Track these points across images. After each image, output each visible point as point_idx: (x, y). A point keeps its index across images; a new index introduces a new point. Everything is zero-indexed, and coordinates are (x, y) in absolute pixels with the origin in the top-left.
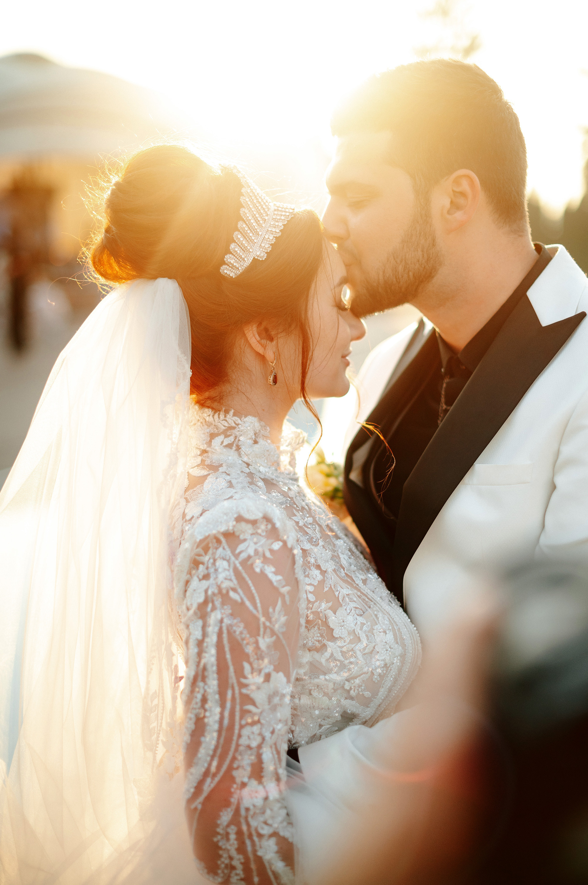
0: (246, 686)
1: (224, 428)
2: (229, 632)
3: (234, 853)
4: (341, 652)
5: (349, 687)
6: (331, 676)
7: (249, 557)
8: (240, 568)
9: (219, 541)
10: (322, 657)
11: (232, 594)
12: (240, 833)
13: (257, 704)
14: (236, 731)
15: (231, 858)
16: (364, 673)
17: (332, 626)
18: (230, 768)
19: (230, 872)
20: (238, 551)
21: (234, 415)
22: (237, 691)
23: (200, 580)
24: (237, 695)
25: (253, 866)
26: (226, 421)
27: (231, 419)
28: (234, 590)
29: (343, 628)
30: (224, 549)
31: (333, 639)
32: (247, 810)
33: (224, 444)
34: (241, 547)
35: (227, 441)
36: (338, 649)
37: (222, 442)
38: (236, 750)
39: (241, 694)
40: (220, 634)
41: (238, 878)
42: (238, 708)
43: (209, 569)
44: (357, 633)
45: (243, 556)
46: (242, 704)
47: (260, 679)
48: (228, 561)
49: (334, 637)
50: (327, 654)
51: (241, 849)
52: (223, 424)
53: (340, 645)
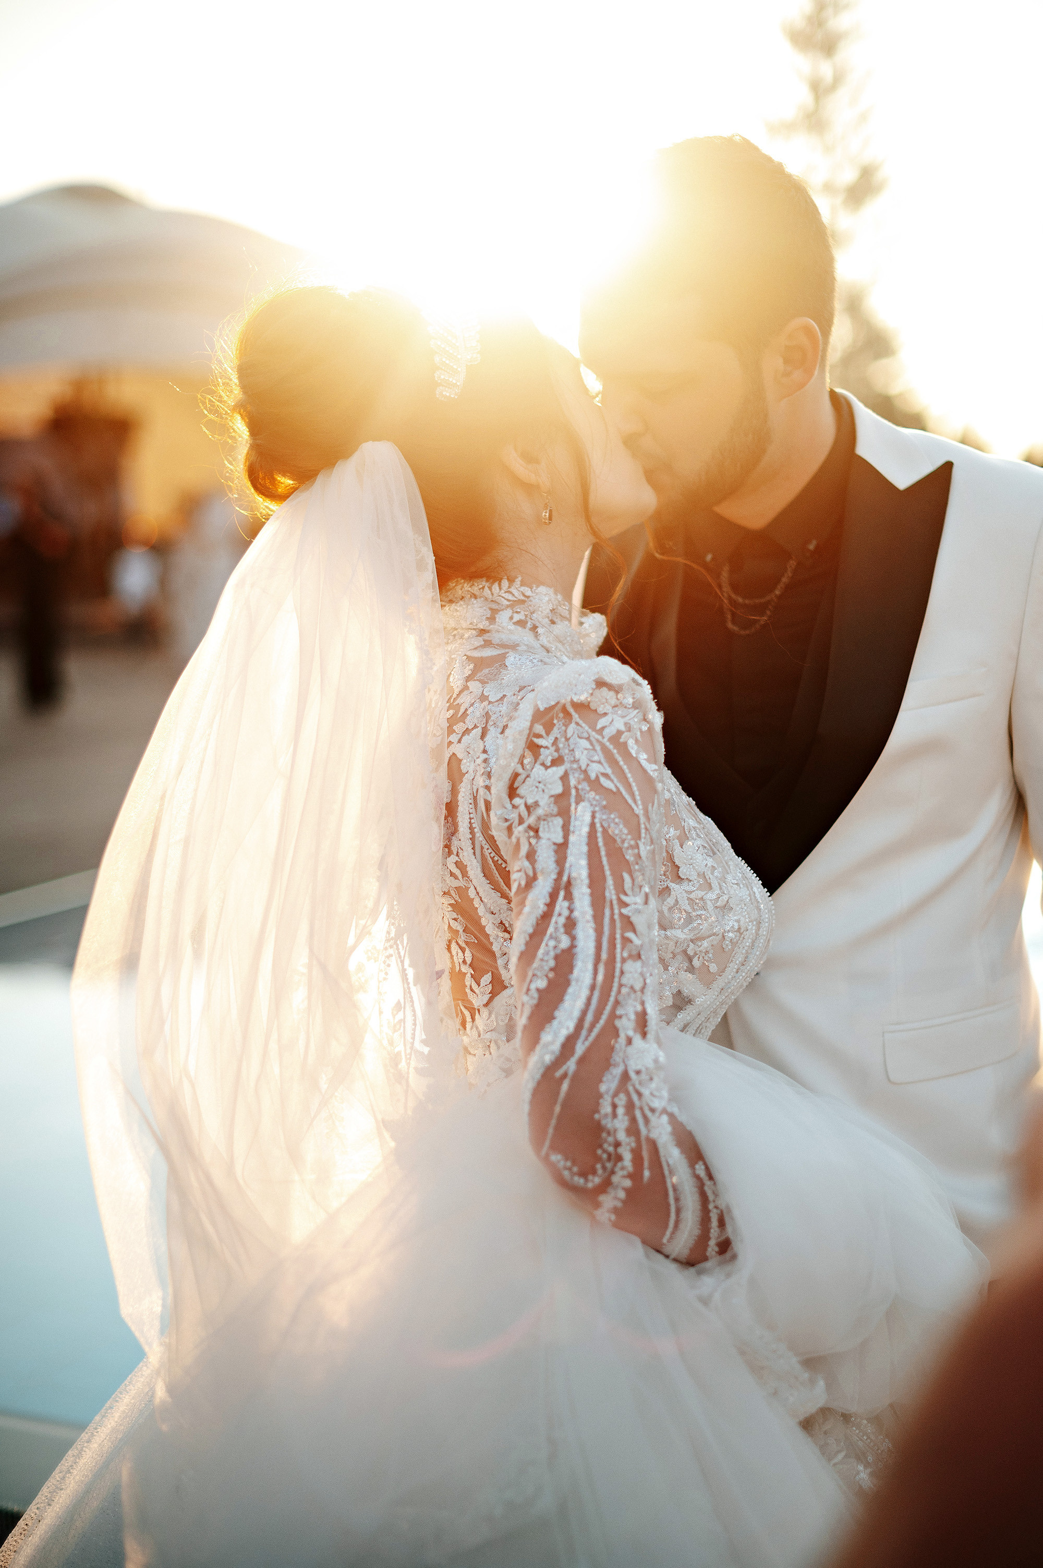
0: (626, 905)
1: (508, 603)
2: (605, 831)
3: (622, 1136)
4: (689, 899)
5: (694, 951)
6: (673, 931)
7: (619, 733)
8: (611, 747)
9: (567, 715)
10: (663, 904)
11: (603, 780)
12: (630, 1106)
13: (638, 933)
14: (618, 965)
15: (617, 1144)
16: (714, 934)
17: (677, 863)
18: (613, 1016)
19: (615, 1165)
20: (599, 726)
21: (523, 584)
22: (616, 911)
23: (547, 768)
24: (616, 917)
25: (645, 1154)
26: (511, 593)
27: (517, 591)
28: (606, 775)
29: (691, 866)
30: (577, 724)
31: (679, 879)
32: (638, 1072)
33: (515, 620)
34: (601, 723)
35: (517, 617)
36: (685, 895)
37: (511, 618)
38: (619, 992)
39: (621, 914)
40: (592, 834)
41: (625, 1173)
42: (618, 936)
43: (561, 751)
44: (707, 877)
45: (608, 732)
46: (623, 930)
47: (639, 900)
48: (588, 739)
49: (679, 877)
50: (670, 901)
51: (633, 1130)
52: (506, 597)
53: (687, 888)
